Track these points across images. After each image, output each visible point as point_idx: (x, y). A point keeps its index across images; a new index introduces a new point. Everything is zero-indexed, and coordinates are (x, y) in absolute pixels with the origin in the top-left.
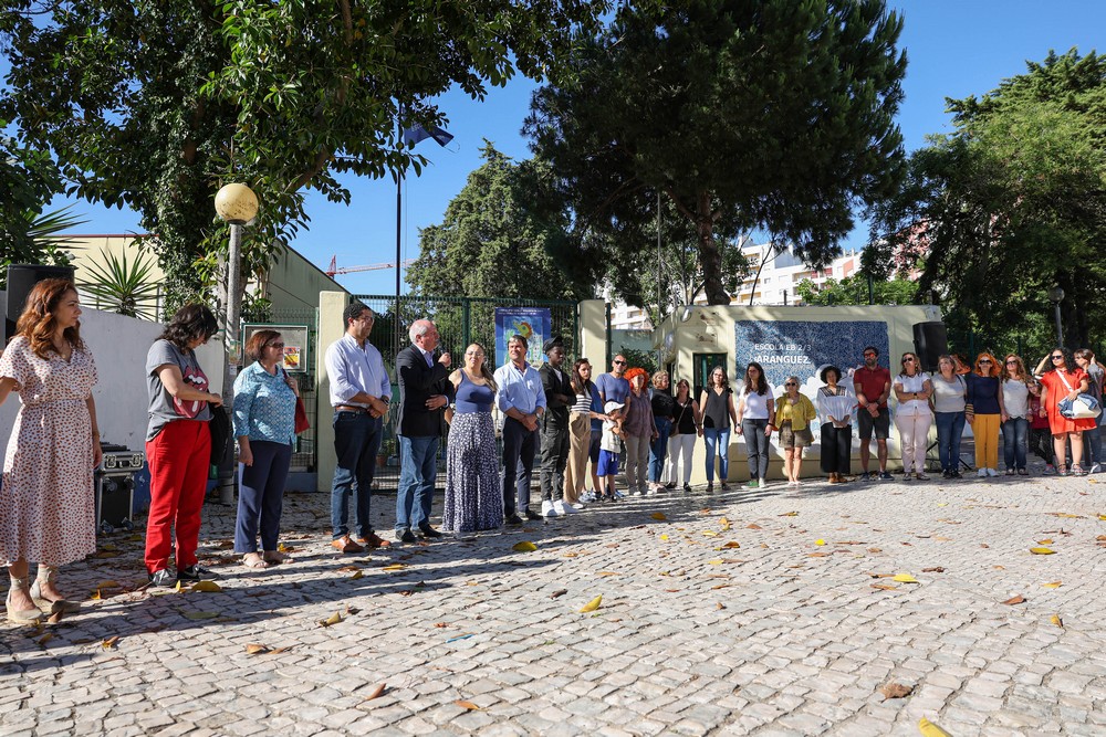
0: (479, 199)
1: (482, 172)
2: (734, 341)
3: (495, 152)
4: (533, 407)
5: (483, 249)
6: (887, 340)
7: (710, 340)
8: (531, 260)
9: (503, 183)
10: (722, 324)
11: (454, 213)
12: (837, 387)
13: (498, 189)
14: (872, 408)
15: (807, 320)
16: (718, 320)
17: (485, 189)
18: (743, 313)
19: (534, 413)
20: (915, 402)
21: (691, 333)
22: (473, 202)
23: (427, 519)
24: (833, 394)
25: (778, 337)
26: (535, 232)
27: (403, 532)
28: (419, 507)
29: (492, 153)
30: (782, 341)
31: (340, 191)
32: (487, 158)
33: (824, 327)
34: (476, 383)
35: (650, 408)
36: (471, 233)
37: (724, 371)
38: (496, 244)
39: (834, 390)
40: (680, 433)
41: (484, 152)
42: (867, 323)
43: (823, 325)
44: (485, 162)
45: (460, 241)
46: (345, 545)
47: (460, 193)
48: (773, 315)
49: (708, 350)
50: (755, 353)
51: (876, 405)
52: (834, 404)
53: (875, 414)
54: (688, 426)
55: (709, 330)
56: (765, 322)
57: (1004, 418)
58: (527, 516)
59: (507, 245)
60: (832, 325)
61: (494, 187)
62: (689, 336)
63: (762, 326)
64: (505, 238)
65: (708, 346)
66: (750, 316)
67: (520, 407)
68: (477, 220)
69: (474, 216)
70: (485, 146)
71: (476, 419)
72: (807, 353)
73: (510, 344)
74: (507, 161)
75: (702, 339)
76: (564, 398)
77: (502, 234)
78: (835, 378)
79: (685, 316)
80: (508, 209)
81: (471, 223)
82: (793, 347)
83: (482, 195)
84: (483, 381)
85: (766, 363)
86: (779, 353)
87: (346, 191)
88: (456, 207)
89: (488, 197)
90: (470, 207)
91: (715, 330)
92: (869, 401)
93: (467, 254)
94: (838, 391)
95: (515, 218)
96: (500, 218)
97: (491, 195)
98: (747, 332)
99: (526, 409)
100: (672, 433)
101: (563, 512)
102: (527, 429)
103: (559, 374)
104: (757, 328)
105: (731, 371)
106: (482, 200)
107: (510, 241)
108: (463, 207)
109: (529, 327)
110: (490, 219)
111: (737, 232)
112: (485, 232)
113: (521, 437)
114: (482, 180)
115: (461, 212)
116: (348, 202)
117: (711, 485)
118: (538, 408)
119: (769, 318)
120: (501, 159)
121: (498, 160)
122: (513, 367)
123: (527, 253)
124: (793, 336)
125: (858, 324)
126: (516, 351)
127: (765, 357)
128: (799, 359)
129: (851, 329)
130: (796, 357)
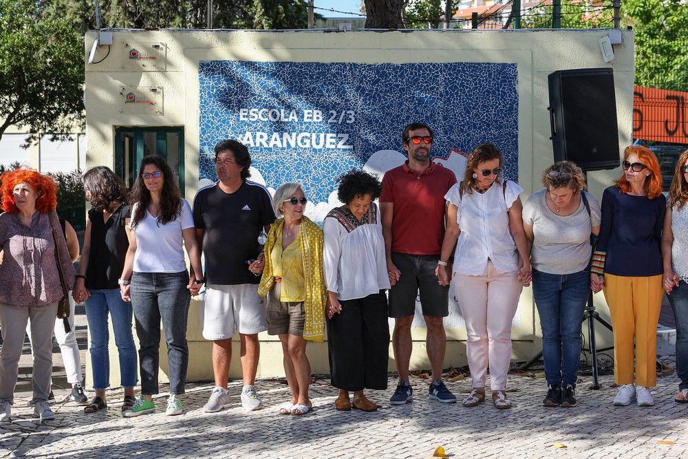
6: (515, 101)
7: (148, 101)
15: (348, 59)
16: (160, 61)
33: (384, 75)
42: (474, 67)
43: (381, 71)
50: (241, 127)
55: (144, 84)
57: (668, 285)
60: (401, 70)
75: (131, 98)
82: (314, 116)
85: (261, 149)
86: (280, 127)
125: (455, 69)
127: (258, 134)
128: (329, 140)
129: (441, 78)
130: (322, 135)
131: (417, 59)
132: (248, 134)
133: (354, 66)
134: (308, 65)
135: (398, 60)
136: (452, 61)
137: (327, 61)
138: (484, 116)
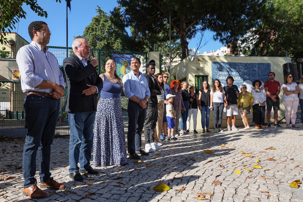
0: (96, 27)
1: (97, 17)
2: (211, 70)
3: (101, 11)
4: (144, 96)
5: (98, 44)
7: (202, 70)
8: (114, 48)
9: (104, 22)
10: (207, 63)
11: (87, 31)
12: (259, 89)
13: (103, 23)
14: (273, 98)
15: (240, 62)
17: (98, 24)
18: (215, 59)
19: (145, 99)
20: (294, 95)
21: (194, 66)
22: (94, 28)
23: (89, 163)
24: (258, 92)
25: (229, 69)
26: (116, 39)
27: (75, 174)
28: (84, 157)
29: (100, 11)
30: (231, 70)
31: (43, 12)
32: (98, 13)
33: (246, 65)
34: (112, 81)
35: (181, 98)
36: (93, 38)
37: (207, 82)
38: (102, 43)
39: (258, 90)
40: (192, 108)
41: (98, 11)
42: (263, 64)
43: (246, 64)
44: (98, 14)
45: (89, 41)
46: (32, 192)
47: (89, 25)
48: (227, 60)
49: (201, 74)
51: (275, 96)
52: (259, 96)
53: (275, 100)
54: (195, 105)
55: (201, 65)
56: (224, 63)
58: (140, 153)
59: (106, 43)
60: (249, 64)
61: (101, 22)
62: (194, 68)
63: (222, 64)
64: (105, 41)
65: (202, 72)
66: (218, 60)
67: (138, 95)
68: (95, 34)
69: (94, 33)
70: (98, 8)
71: (112, 102)
72: (240, 76)
73: (132, 62)
74: (106, 14)
75: (198, 69)
76: (156, 91)
77: (104, 39)
78: (259, 85)
79: (192, 59)
80: (106, 30)
81: (93, 35)
82: (234, 73)
83: (97, 26)
84: (116, 81)
87: (45, 12)
88: (88, 29)
89: (99, 26)
90: (93, 30)
91: (204, 66)
92: (272, 95)
93: (92, 46)
94: (260, 91)
95: (109, 34)
96: (104, 34)
97: (100, 25)
98: (216, 67)
99: (141, 96)
100: (190, 108)
101: (155, 148)
102: (141, 108)
103: (153, 79)
104: (220, 65)
105: (210, 82)
106: (97, 27)
107: (107, 41)
108: (90, 29)
109: (127, 62)
110: (100, 33)
111: (192, 37)
112: (98, 39)
113: (138, 111)
114: (97, 20)
115: (90, 31)
116: (46, 17)
117: (204, 130)
118: (146, 96)
119: (225, 61)
120: (104, 13)
121: (102, 14)
122: (133, 74)
123: (113, 46)
124: (235, 68)
125: (259, 64)
126: (135, 65)
127: (223, 77)
128: (237, 78)
129: (257, 66)
130: (235, 77)
131: (252, 62)
132: (221, 77)
133: (241, 63)
134: (232, 63)
135: (249, 62)
136: (259, 63)
137: (236, 62)
138: (265, 74)
